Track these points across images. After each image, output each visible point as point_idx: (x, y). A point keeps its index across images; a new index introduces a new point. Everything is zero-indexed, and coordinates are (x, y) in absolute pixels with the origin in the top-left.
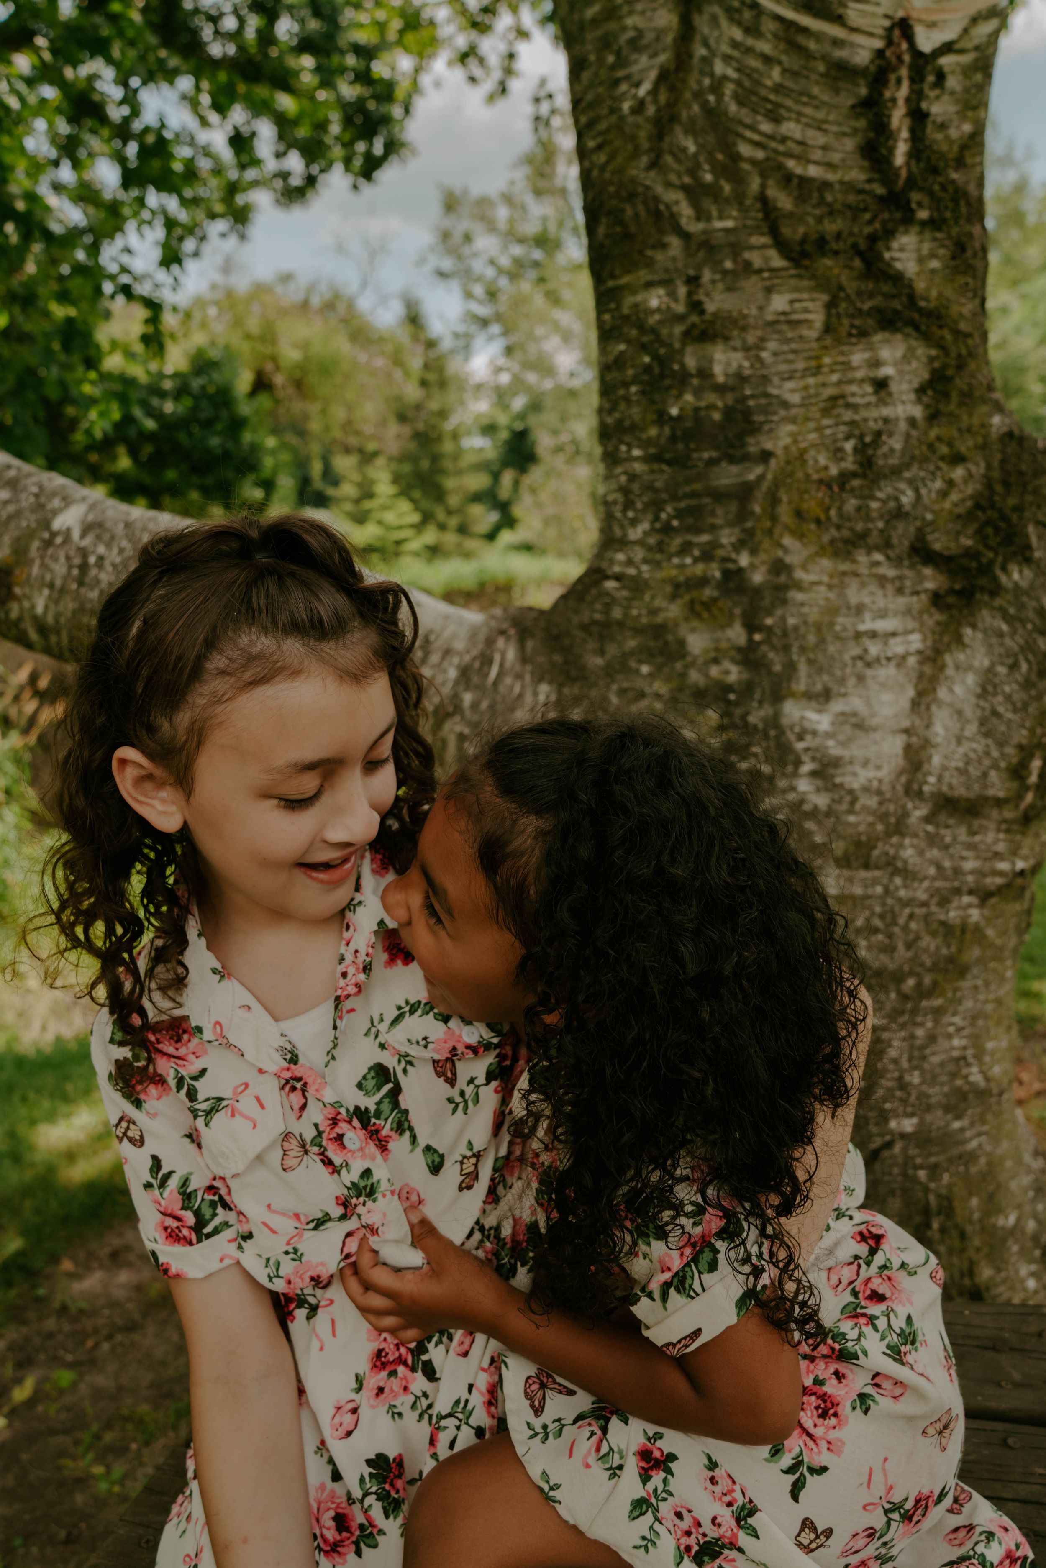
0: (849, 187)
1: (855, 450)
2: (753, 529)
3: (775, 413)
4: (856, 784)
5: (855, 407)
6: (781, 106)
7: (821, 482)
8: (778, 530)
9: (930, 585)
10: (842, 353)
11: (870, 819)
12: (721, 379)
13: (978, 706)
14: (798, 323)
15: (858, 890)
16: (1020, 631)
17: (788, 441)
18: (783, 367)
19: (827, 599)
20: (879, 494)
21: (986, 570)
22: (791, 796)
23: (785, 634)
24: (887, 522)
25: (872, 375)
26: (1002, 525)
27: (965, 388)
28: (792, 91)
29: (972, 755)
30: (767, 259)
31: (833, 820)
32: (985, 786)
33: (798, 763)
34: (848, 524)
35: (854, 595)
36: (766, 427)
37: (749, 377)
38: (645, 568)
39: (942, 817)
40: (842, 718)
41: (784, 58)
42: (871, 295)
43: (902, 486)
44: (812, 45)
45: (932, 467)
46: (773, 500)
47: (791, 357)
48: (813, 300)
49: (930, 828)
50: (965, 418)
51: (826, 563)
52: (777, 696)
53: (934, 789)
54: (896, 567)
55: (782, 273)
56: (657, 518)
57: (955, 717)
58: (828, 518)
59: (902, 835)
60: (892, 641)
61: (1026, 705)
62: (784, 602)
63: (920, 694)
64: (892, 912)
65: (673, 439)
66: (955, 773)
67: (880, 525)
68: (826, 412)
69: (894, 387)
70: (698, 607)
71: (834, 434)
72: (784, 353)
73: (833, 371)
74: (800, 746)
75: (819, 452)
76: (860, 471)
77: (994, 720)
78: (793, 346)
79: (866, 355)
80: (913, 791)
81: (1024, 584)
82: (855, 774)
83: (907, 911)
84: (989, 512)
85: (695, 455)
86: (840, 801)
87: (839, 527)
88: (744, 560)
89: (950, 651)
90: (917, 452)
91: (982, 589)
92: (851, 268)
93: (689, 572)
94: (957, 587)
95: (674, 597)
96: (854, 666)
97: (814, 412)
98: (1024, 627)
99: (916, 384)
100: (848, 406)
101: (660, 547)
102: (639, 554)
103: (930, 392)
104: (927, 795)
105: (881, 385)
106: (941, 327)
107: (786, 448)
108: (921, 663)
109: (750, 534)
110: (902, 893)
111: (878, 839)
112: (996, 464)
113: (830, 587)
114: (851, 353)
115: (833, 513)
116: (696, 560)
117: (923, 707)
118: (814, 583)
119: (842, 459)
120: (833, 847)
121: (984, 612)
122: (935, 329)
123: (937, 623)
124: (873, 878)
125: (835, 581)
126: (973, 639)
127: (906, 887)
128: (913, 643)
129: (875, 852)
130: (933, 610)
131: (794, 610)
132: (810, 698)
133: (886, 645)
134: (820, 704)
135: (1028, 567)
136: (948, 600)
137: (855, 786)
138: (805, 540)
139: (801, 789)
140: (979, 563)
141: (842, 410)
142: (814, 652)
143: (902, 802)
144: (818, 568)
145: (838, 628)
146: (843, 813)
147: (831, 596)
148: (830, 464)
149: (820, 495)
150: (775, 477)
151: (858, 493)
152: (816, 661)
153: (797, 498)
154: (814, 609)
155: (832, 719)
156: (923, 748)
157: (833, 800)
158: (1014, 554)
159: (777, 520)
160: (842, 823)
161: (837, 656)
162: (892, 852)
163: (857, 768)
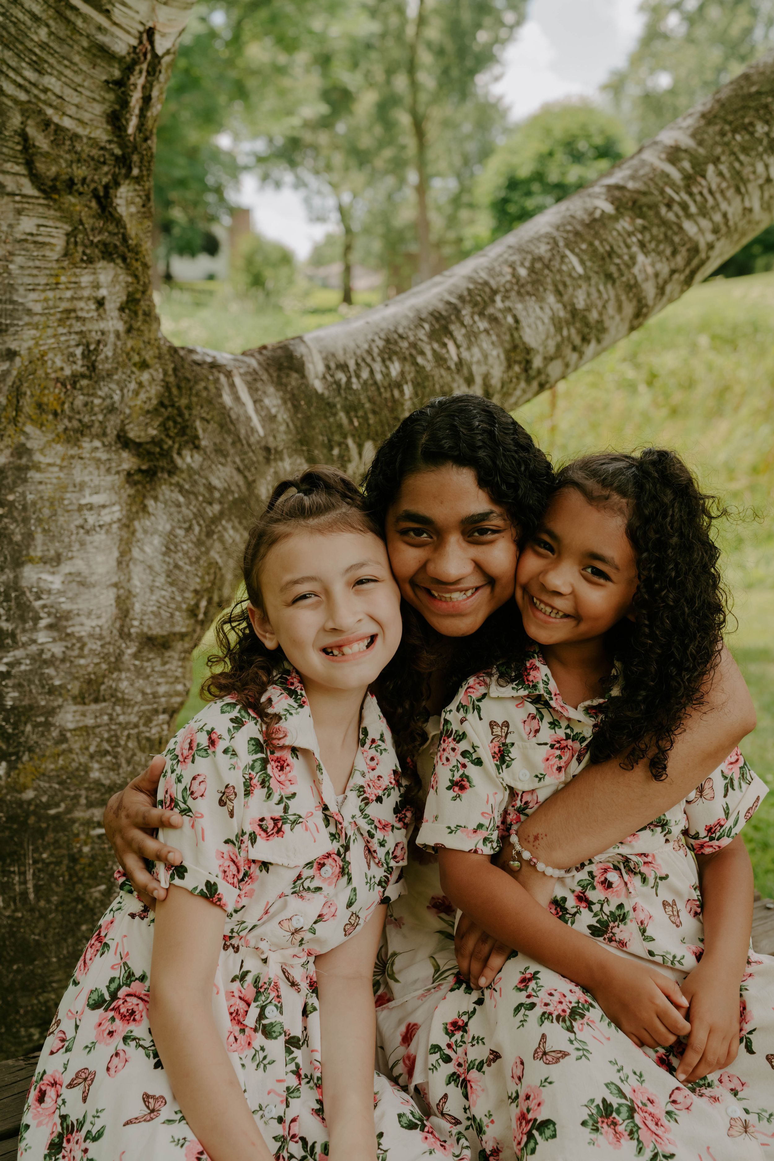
0: (94, 142)
1: (83, 354)
3: (20, 319)
4: (82, 631)
5: (84, 320)
6: (46, 62)
7: (57, 380)
8: (21, 419)
9: (126, 466)
10: (75, 275)
11: (96, 660)
13: (164, 561)
14: (44, 244)
15: (90, 721)
16: (194, 502)
17: (31, 343)
18: (28, 280)
19: (58, 478)
20: (100, 393)
21: (166, 454)
22: (34, 648)
23: (25, 508)
24: (105, 416)
25: (94, 294)
26: (179, 420)
27: (146, 309)
28: (56, 52)
29: (163, 601)
30: (19, 186)
31: (68, 665)
32: (173, 625)
33: (37, 619)
34: (77, 417)
35: (79, 474)
36: (12, 330)
39: (145, 653)
40: (70, 578)
41: (51, 22)
42: (100, 232)
43: (114, 386)
44: (79, 23)
45: (129, 372)
46: (17, 393)
47: (35, 272)
48: (57, 228)
49: (137, 663)
50: (146, 333)
51: (59, 448)
52: (18, 563)
53: (138, 630)
54: (108, 452)
55: (30, 200)
57: (148, 571)
58: (63, 411)
59: (120, 671)
60: (104, 512)
61: (198, 559)
62: (25, 481)
63: (122, 554)
64: (116, 736)
66: (152, 617)
67: (100, 417)
68: (61, 322)
69: (108, 306)
71: (67, 341)
72: (29, 267)
73: (67, 289)
74: (37, 604)
75: (56, 355)
76: (87, 373)
77: (177, 572)
78: (38, 263)
79: (91, 278)
80: (124, 634)
81: (195, 466)
82: (82, 625)
83: (126, 733)
84: (170, 409)
86: (71, 648)
87: (70, 419)
89: (139, 519)
90: (121, 359)
91: (163, 469)
92: (90, 208)
94: (144, 467)
96: (77, 534)
97: (53, 321)
98: (197, 499)
99: (118, 305)
100: (78, 318)
103: (127, 311)
104: (134, 635)
105: (100, 303)
106: (137, 260)
107: (29, 349)
108: (120, 528)
110: (121, 719)
111: (104, 676)
112: (170, 372)
113: (61, 468)
114: (82, 275)
115: (66, 406)
117: (124, 564)
118: (49, 465)
119: (74, 362)
120: (69, 687)
121: (164, 487)
122: (134, 262)
123: (129, 496)
124: (101, 709)
125: (65, 463)
126: (156, 508)
127: (124, 713)
128: (115, 513)
129: (103, 687)
130: (127, 486)
131: (33, 488)
132: (45, 563)
133: (99, 515)
134: (53, 567)
135: (198, 453)
136: (136, 478)
137: (83, 634)
138: (44, 429)
139: (40, 641)
140: (161, 448)
141: (73, 322)
142: (48, 523)
143: (118, 644)
144: (53, 452)
145: (66, 502)
146: (75, 657)
147: (62, 475)
148: (64, 365)
149: (57, 391)
150: (19, 373)
151: (85, 391)
152: (49, 530)
153: (38, 392)
154: (49, 486)
155: (62, 579)
156: (128, 598)
157: (67, 647)
158: (187, 442)
159: (21, 411)
160: (75, 666)
161: (65, 526)
162: (114, 686)
163: (83, 619)
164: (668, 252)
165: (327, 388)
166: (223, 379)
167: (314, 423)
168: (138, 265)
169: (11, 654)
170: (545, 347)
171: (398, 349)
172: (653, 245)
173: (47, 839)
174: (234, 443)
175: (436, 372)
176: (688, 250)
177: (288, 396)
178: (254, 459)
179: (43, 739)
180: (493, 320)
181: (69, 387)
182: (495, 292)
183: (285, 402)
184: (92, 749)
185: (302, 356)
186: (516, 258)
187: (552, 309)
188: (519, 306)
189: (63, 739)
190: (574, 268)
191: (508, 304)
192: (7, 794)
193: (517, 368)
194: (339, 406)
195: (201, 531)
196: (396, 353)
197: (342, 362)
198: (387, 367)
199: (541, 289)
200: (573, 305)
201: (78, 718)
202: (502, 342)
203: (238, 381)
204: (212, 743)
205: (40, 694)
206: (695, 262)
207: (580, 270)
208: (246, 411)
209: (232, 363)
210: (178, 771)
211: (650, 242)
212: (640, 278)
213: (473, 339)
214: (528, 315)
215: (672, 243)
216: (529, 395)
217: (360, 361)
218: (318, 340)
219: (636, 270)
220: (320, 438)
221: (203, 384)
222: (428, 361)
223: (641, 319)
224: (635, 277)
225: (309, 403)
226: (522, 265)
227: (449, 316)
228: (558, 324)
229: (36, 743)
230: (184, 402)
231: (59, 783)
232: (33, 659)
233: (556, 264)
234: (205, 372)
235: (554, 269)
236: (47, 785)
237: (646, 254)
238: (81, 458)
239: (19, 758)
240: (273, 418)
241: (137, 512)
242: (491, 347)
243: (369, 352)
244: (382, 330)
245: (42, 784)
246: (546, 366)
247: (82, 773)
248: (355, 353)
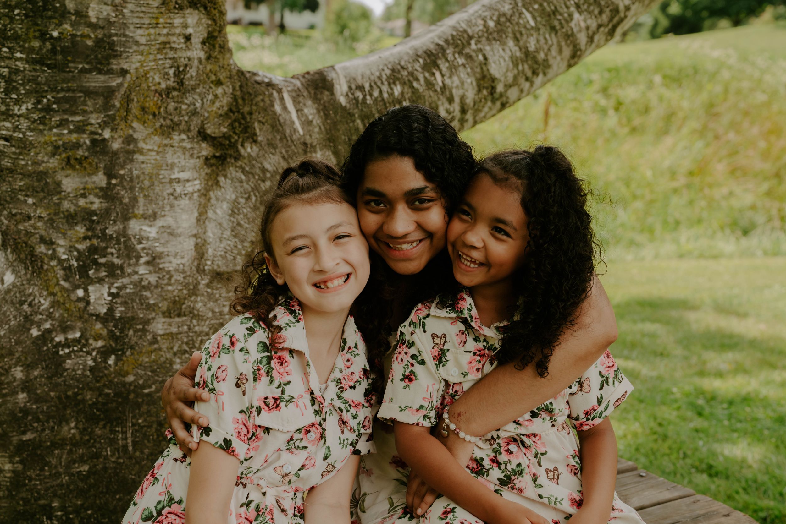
1: (174, 73)
2: (114, 115)
3: (130, 48)
4: (170, 267)
5: (175, 49)
7: (156, 91)
8: (130, 118)
9: (204, 153)
10: (170, 18)
11: (180, 288)
12: (94, 20)
13: (230, 220)
15: (174, 330)
16: (252, 180)
17: (138, 65)
18: (136, 21)
19: (156, 160)
20: (186, 101)
21: (233, 146)
22: (136, 277)
23: (131, 180)
24: (190, 117)
25: (184, 32)
26: (243, 122)
27: (222, 43)
29: (228, 248)
31: (160, 290)
32: (235, 265)
33: (139, 257)
34: (170, 117)
35: (170, 158)
36: (125, 55)
37: (115, 22)
38: (29, 134)
39: (215, 284)
40: (163, 230)
43: (196, 97)
45: (208, 87)
46: (128, 100)
47: (141, 15)
49: (209, 290)
50: (221, 60)
51: (156, 139)
52: (126, 218)
53: (210, 268)
54: (191, 143)
56: (39, 102)
57: (218, 227)
58: (159, 113)
59: (196, 295)
60: (188, 184)
61: (254, 219)
62: (132, 161)
63: (200, 214)
64: (193, 340)
65: (53, 51)
66: (220, 259)
67: (186, 118)
68: (160, 51)
69: (193, 40)
70: (72, 161)
71: (163, 64)
72: (138, 12)
73: (164, 27)
74: (139, 247)
75: (155, 74)
76: (177, 87)
77: (239, 228)
78: (143, 9)
79: (181, 20)
80: (200, 270)
81: (254, 154)
82: (170, 262)
83: (200, 339)
84: (236, 114)
85: (71, 65)
86: (162, 278)
87: (165, 119)
88: (107, 134)
89: (214, 190)
90: (202, 78)
91: (231, 156)
93: (66, 138)
94: (217, 154)
95: (53, 155)
96: (169, 199)
97: (154, 50)
98: (254, 177)
99: (201, 40)
100: (171, 48)
101: (42, 121)
102: (24, 124)
103: (207, 44)
104: (207, 271)
105: (188, 38)
106: (215, 9)
107: (137, 69)
108: (199, 196)
109: (112, 118)
110: (197, 329)
111: (185, 299)
112: (238, 88)
113: (158, 153)
114: (175, 18)
115: (162, 110)
116: (70, 132)
117: (202, 221)
118: (149, 150)
119: (168, 79)
120: (160, 305)
121: (231, 169)
122: (212, 10)
123: (207, 174)
124: (183, 321)
125: (160, 150)
126: (225, 183)
127: (198, 325)
128: (196, 185)
129: (184, 306)
130: (205, 167)
131: (137, 166)
132: (145, 218)
133: (184, 186)
134: (151, 221)
135: (256, 145)
136: (212, 161)
137: (171, 269)
138: (146, 125)
139: (140, 272)
140: (230, 141)
141: (168, 51)
142: (148, 191)
143: (195, 277)
144: (152, 142)
145: (161, 177)
146: (165, 285)
147: (158, 158)
148: (161, 81)
149: (156, 99)
150: (129, 86)
151: (176, 100)
152: (148, 196)
153: (142, 99)
154: (149, 165)
155: (157, 230)
156: (203, 245)
157: (159, 278)
158: (248, 138)
159: (130, 112)
160: (165, 291)
161: (160, 193)
162: (192, 306)
163: (171, 259)
164: (596, 11)
165: (349, 103)
166: (275, 94)
167: (339, 127)
168: (216, 12)
169: (120, 281)
170: (506, 77)
171: (400, 76)
172: (585, 7)
173: (142, 409)
174: (281, 139)
175: (426, 93)
176: (611, 11)
177: (321, 107)
178: (296, 151)
179: (141, 340)
180: (469, 57)
181: (164, 96)
182: (471, 38)
183: (319, 111)
184: (175, 349)
185: (332, 80)
186: (487, 14)
187: (511, 51)
188: (488, 48)
189: (155, 341)
190: (528, 22)
191: (479, 46)
192: (115, 377)
193: (485, 92)
194: (357, 115)
195: (256, 200)
196: (398, 79)
197: (360, 84)
198: (392, 89)
199: (504, 36)
200: (526, 48)
201: (166, 327)
202: (474, 73)
203: (286, 96)
204: (233, 344)
205: (140, 309)
206: (616, 20)
207: (532, 23)
208: (291, 117)
209: (283, 83)
210: (209, 363)
211: (583, 4)
212: (575, 30)
213: (453, 70)
214: (494, 55)
215: (599, 5)
216: (494, 111)
217: (373, 84)
218: (345, 68)
219: (572, 24)
220: (343, 137)
221: (261, 97)
222: (421, 85)
223: (576, 59)
224: (572, 29)
225: (336, 113)
226: (491, 18)
227: (438, 54)
228: (515, 62)
229: (136, 343)
230: (246, 109)
231: (151, 372)
232: (135, 285)
233: (515, 18)
234: (263, 89)
235: (514, 22)
236: (143, 372)
237: (580, 13)
238: (172, 147)
239: (124, 353)
240: (310, 123)
241: (212, 186)
242: (466, 76)
243: (380, 78)
244: (390, 62)
245: (139, 371)
246: (506, 91)
247: (168, 365)
248: (369, 79)
